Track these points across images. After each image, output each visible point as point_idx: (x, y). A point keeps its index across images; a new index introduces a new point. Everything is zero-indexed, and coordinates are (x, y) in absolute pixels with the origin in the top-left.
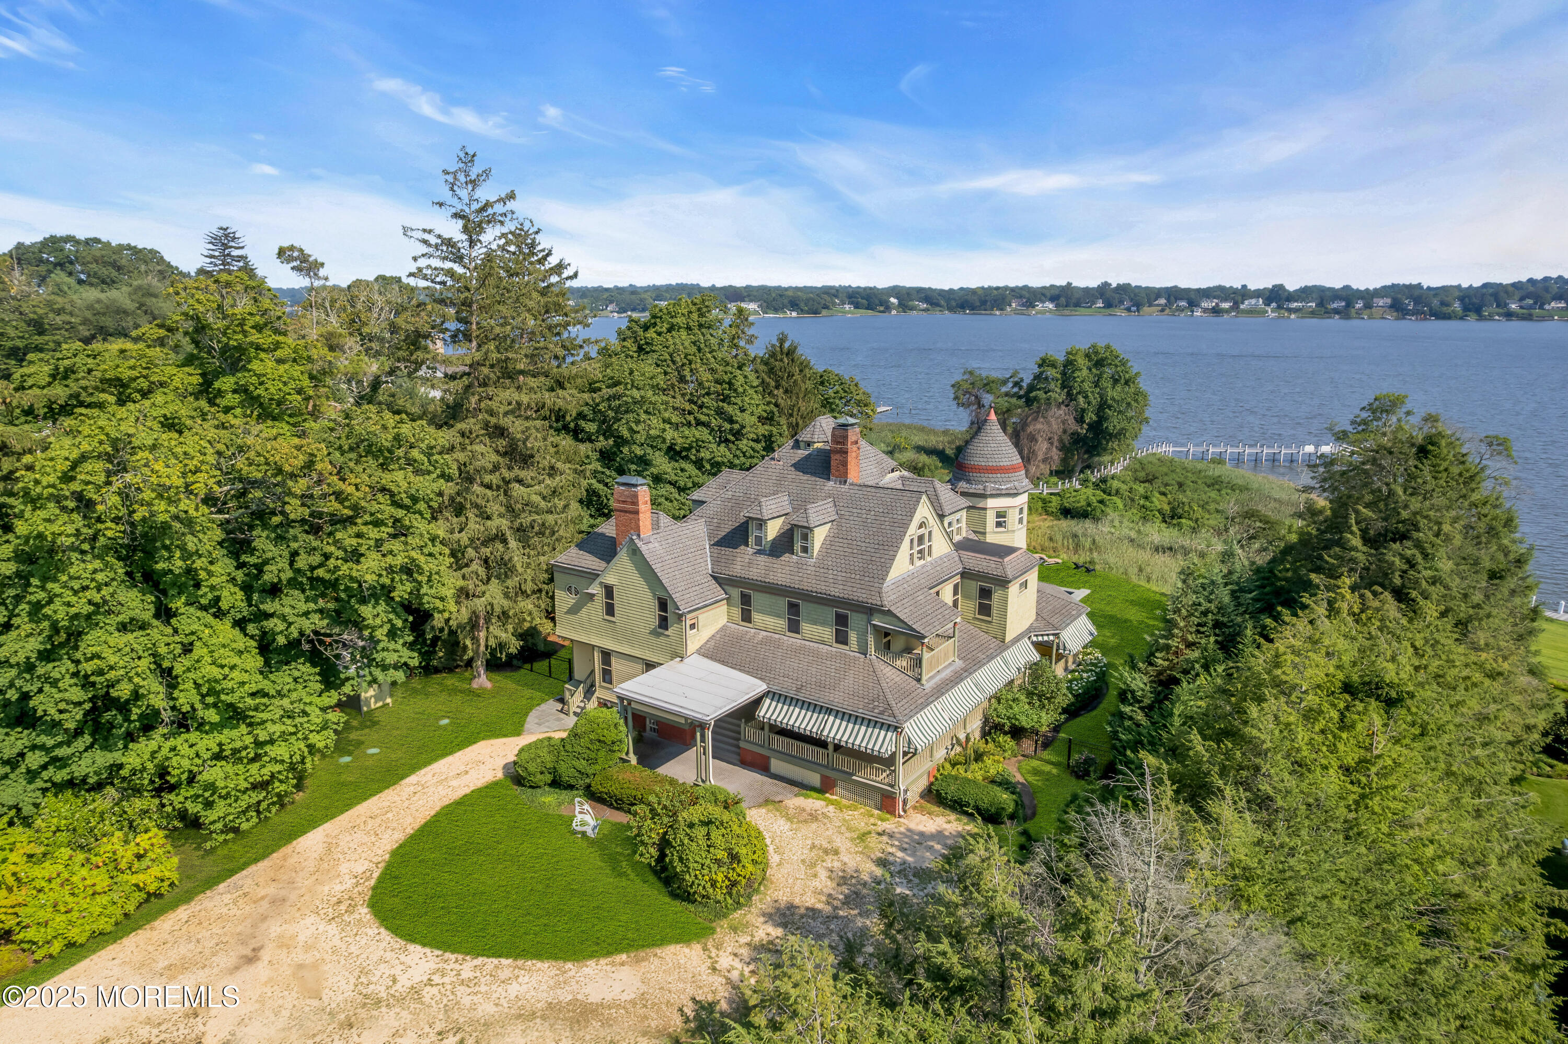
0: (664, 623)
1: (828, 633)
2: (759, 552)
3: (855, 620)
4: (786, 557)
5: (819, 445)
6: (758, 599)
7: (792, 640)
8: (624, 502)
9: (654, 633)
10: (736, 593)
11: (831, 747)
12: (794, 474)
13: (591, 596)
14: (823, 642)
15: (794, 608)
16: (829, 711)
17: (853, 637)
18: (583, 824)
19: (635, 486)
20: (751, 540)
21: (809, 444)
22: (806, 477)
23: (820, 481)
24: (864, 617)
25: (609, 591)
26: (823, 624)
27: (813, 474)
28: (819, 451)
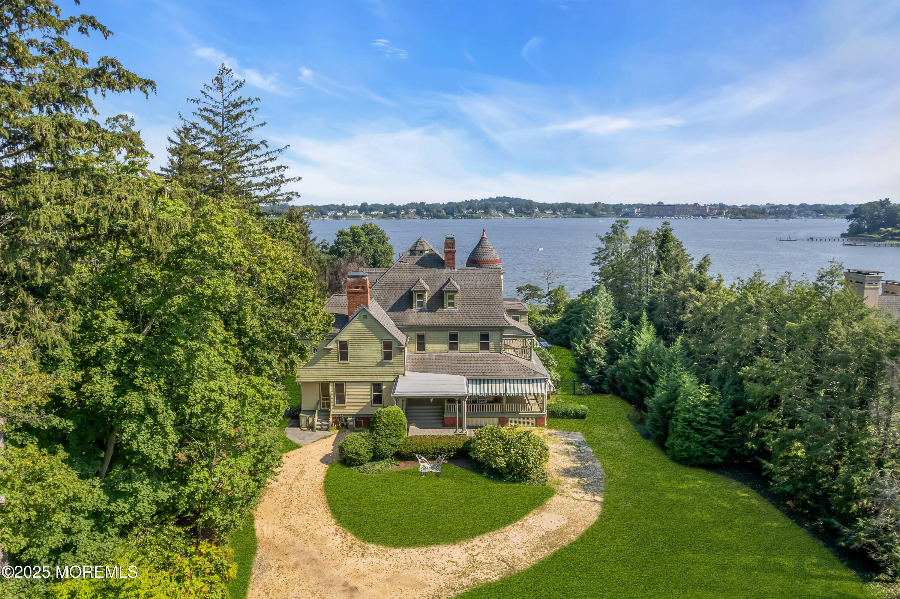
0: (388, 356)
1: (476, 346)
2: (421, 311)
3: (493, 335)
4: (439, 310)
5: (427, 252)
6: (428, 335)
7: (454, 354)
8: (355, 287)
9: (381, 364)
10: (414, 335)
11: (504, 400)
12: (418, 268)
13: (329, 351)
14: (473, 352)
15: (454, 337)
16: (505, 381)
17: (492, 345)
18: (425, 468)
19: (363, 276)
20: (415, 304)
21: (421, 252)
22: (428, 269)
23: (438, 270)
24: (499, 333)
25: (343, 345)
26: (473, 342)
27: (432, 267)
28: (428, 254)
